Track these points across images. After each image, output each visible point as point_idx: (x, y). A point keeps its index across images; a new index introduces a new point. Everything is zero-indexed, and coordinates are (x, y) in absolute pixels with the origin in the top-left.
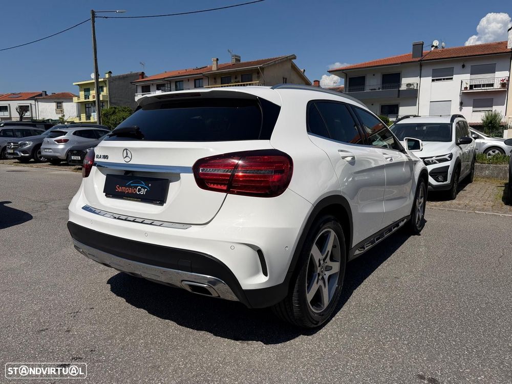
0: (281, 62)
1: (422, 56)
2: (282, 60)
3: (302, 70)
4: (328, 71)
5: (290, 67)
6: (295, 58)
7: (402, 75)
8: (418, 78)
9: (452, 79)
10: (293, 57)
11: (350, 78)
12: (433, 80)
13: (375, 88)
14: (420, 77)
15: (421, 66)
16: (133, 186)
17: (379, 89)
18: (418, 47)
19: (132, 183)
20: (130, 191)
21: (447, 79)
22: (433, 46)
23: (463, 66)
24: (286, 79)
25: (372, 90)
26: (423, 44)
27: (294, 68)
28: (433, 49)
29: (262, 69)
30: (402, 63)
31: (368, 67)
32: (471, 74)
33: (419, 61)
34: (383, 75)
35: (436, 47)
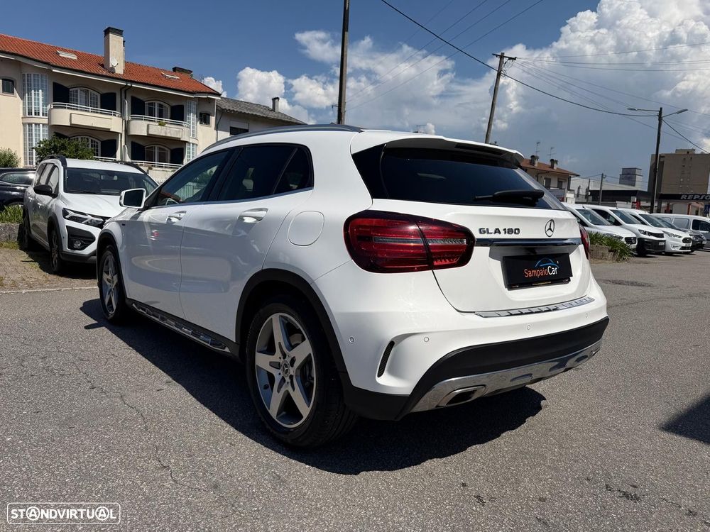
16: (543, 266)
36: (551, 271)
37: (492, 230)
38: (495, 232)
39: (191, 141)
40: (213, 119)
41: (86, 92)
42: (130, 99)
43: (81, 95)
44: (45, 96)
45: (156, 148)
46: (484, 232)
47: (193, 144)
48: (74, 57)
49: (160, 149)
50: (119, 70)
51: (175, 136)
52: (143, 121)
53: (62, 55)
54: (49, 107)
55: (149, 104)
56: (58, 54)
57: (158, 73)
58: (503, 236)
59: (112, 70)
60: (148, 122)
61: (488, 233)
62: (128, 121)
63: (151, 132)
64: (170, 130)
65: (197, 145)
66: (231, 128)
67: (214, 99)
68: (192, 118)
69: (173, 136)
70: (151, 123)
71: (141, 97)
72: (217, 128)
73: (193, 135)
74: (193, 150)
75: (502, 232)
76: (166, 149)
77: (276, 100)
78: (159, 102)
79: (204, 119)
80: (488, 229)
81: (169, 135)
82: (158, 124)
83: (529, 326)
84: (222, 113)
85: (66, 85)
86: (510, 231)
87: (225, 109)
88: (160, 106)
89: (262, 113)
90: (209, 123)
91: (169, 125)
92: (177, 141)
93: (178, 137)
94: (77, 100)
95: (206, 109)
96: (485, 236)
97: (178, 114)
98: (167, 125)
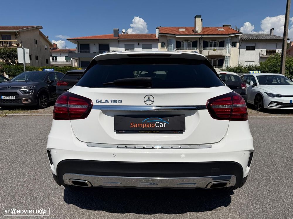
0: (32, 30)
1: (118, 36)
2: (33, 29)
3: (47, 36)
4: (67, 39)
5: (39, 34)
6: (42, 28)
7: (110, 45)
8: (118, 48)
9: (134, 50)
10: (40, 27)
11: (80, 45)
12: (125, 50)
13: (96, 52)
14: (119, 48)
15: (119, 42)
16: (150, 122)
17: (98, 52)
18: (116, 31)
19: (148, 120)
20: (148, 126)
21: (132, 50)
22: (122, 32)
23: (139, 44)
24: (36, 41)
25: (94, 52)
26: (118, 30)
27: (41, 34)
28: (122, 33)
29: (19, 33)
30: (109, 39)
31: (90, 39)
32: (142, 49)
33: (118, 39)
34: (99, 45)
35: (124, 33)
36: (158, 125)
37: (103, 101)
38: (105, 102)
39: (227, 55)
40: (238, 44)
41: (187, 42)
42: (202, 41)
43: (185, 43)
44: (173, 46)
45: (212, 60)
46: (99, 102)
47: (228, 56)
48: (184, 30)
49: (214, 60)
50: (199, 32)
51: (220, 54)
52: (207, 50)
53: (181, 30)
54: (174, 50)
55: (210, 42)
56: (179, 30)
57: (215, 29)
58: (110, 104)
59: (197, 32)
60: (209, 50)
61: (101, 102)
62: (202, 51)
63: (210, 54)
64: (218, 52)
65: (230, 56)
66: (246, 47)
67: (239, 35)
68: (228, 45)
69: (219, 54)
70: (210, 50)
71: (207, 40)
72: (240, 48)
73: (228, 53)
74: (228, 59)
75: (110, 102)
76: (216, 60)
77: (273, 30)
78: (214, 41)
79: (234, 45)
80: (101, 100)
81: (217, 54)
82: (213, 50)
83: (114, 155)
84: (243, 41)
85: (180, 41)
86: (115, 101)
87: (244, 39)
88: (215, 42)
89: (264, 37)
90: (236, 46)
91: (218, 50)
92: (221, 56)
93: (221, 54)
94: (184, 46)
95: (235, 40)
96: (100, 104)
97: (222, 45)
98: (216, 50)
